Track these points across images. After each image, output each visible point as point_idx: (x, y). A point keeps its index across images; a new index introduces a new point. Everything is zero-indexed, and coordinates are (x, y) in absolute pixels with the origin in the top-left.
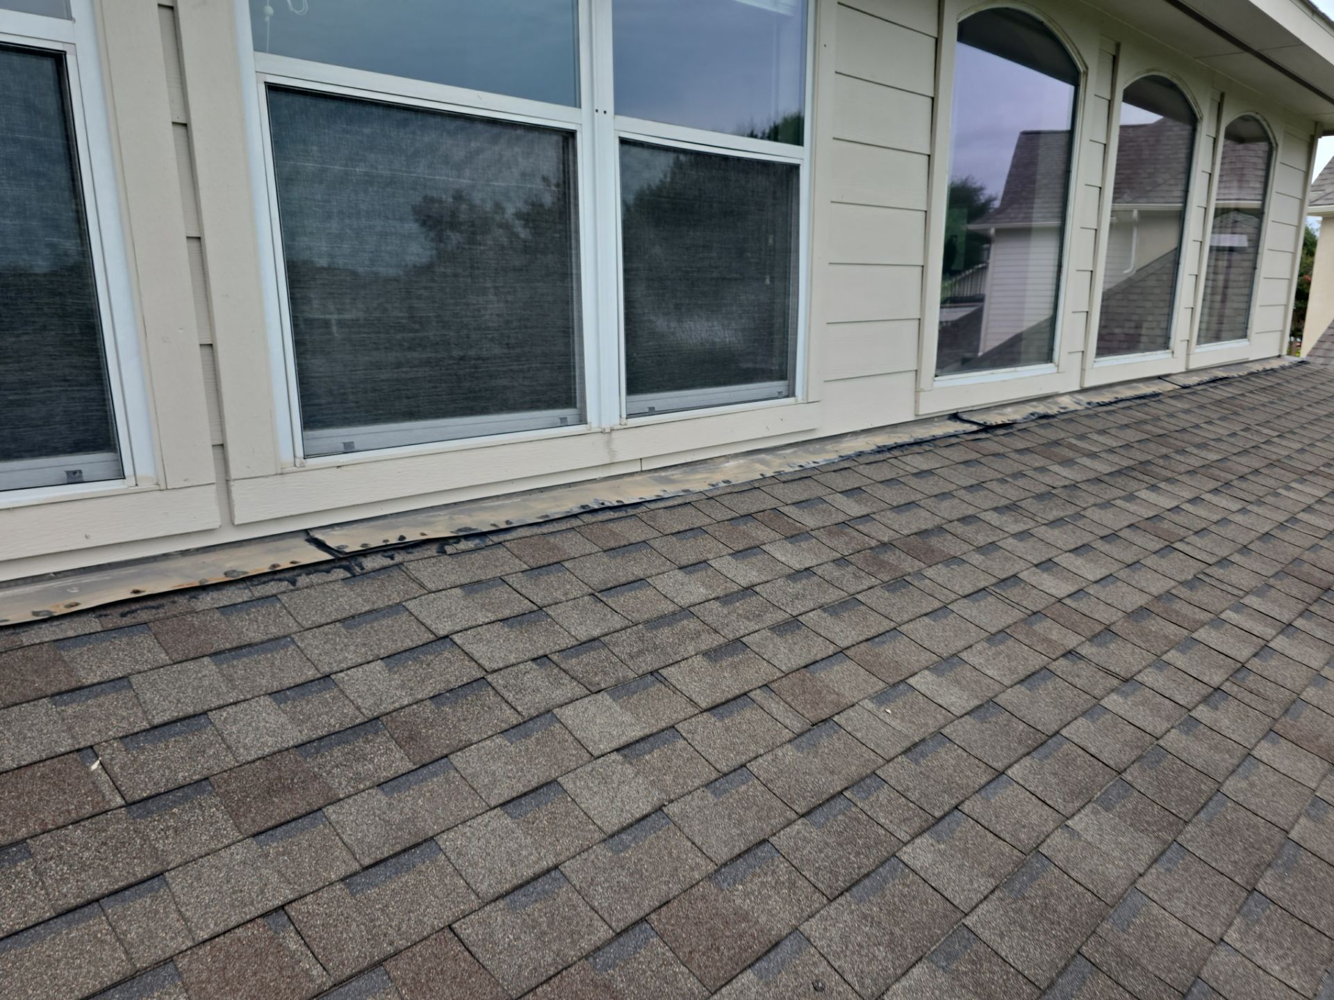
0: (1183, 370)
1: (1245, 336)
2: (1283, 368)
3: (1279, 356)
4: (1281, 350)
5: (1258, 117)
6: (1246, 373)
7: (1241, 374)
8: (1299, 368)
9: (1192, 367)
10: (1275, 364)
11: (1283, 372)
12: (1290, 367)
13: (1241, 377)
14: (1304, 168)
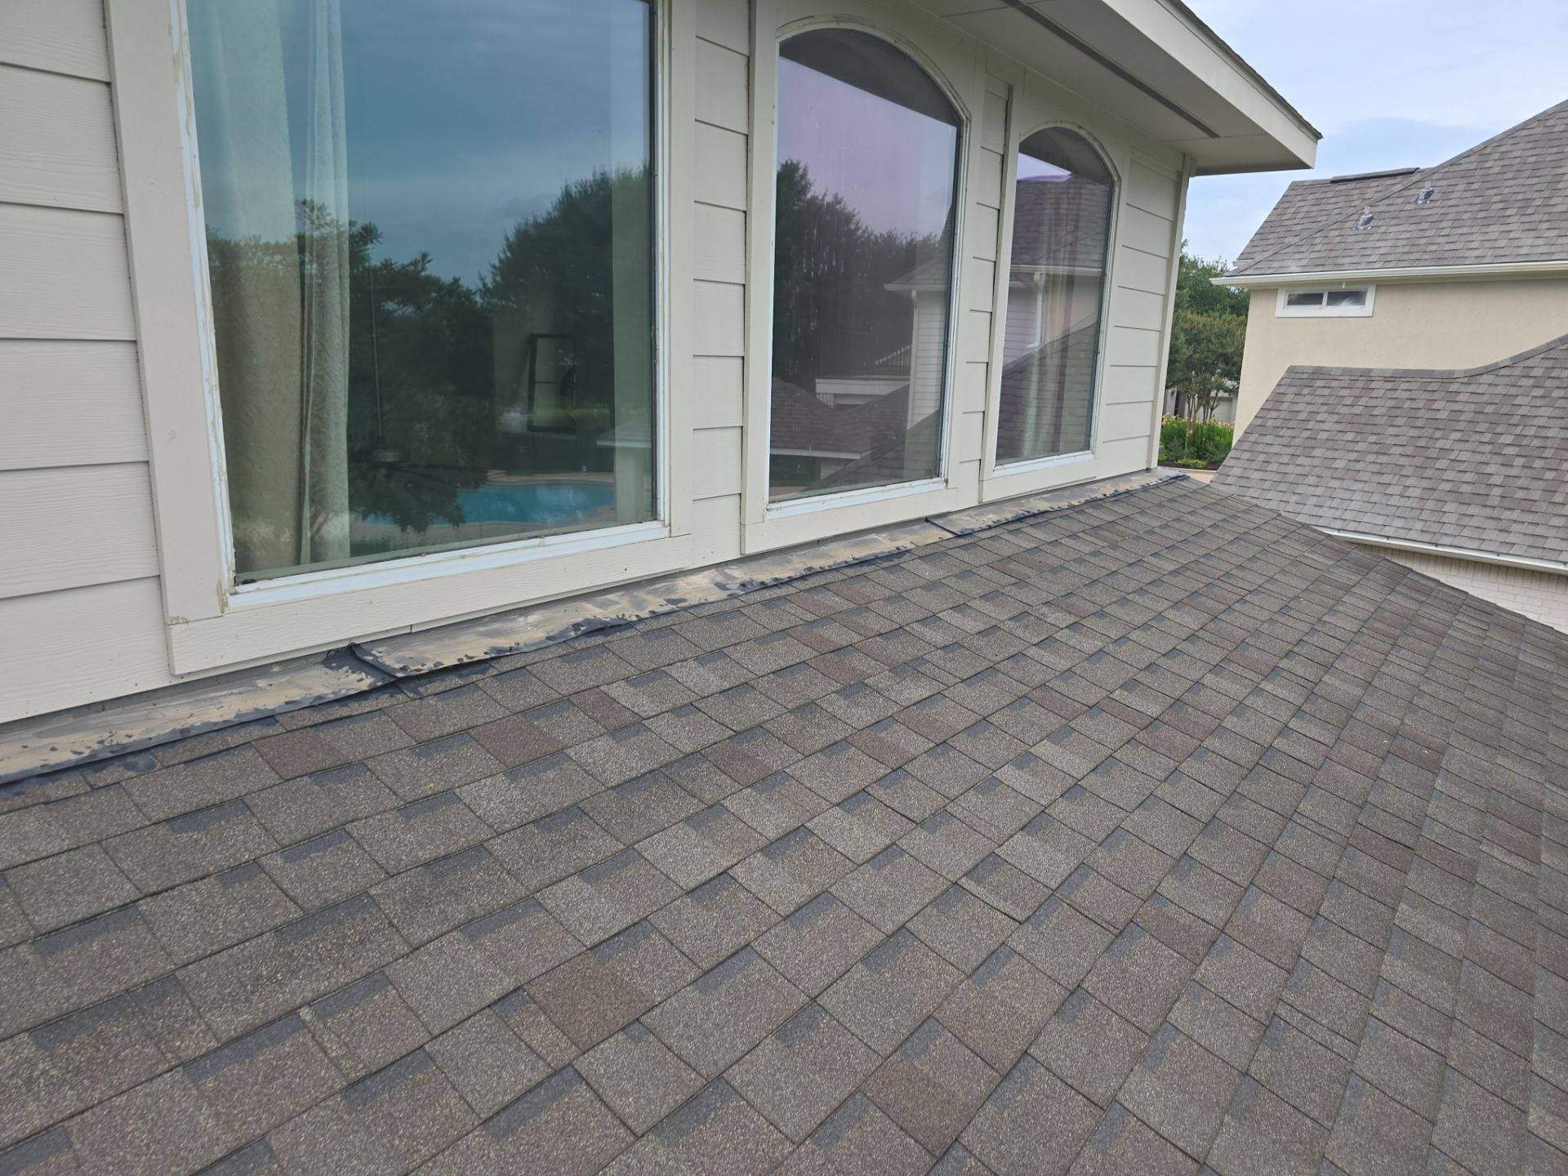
0: (976, 504)
1: (1087, 446)
2: (1145, 489)
3: (1148, 470)
4: (1149, 461)
5: (1082, 133)
6: (1083, 500)
7: (1075, 503)
8: (1170, 488)
9: (986, 499)
10: (1135, 484)
11: (1142, 495)
12: (1157, 487)
13: (1072, 507)
14: (1170, 217)
